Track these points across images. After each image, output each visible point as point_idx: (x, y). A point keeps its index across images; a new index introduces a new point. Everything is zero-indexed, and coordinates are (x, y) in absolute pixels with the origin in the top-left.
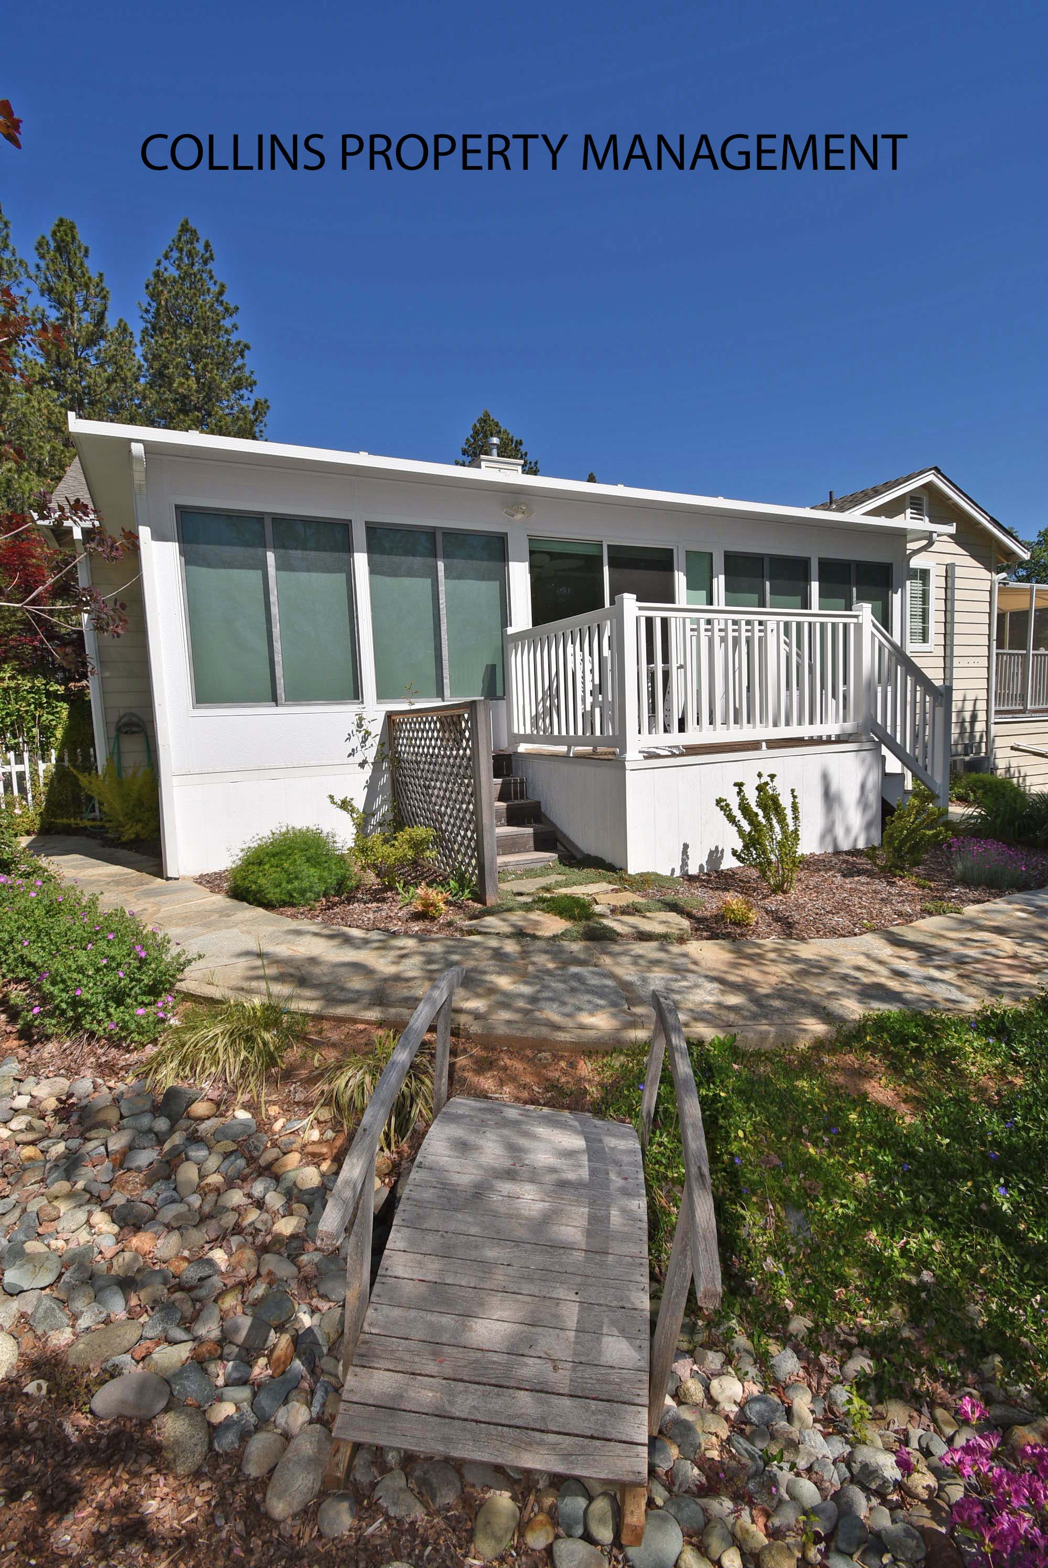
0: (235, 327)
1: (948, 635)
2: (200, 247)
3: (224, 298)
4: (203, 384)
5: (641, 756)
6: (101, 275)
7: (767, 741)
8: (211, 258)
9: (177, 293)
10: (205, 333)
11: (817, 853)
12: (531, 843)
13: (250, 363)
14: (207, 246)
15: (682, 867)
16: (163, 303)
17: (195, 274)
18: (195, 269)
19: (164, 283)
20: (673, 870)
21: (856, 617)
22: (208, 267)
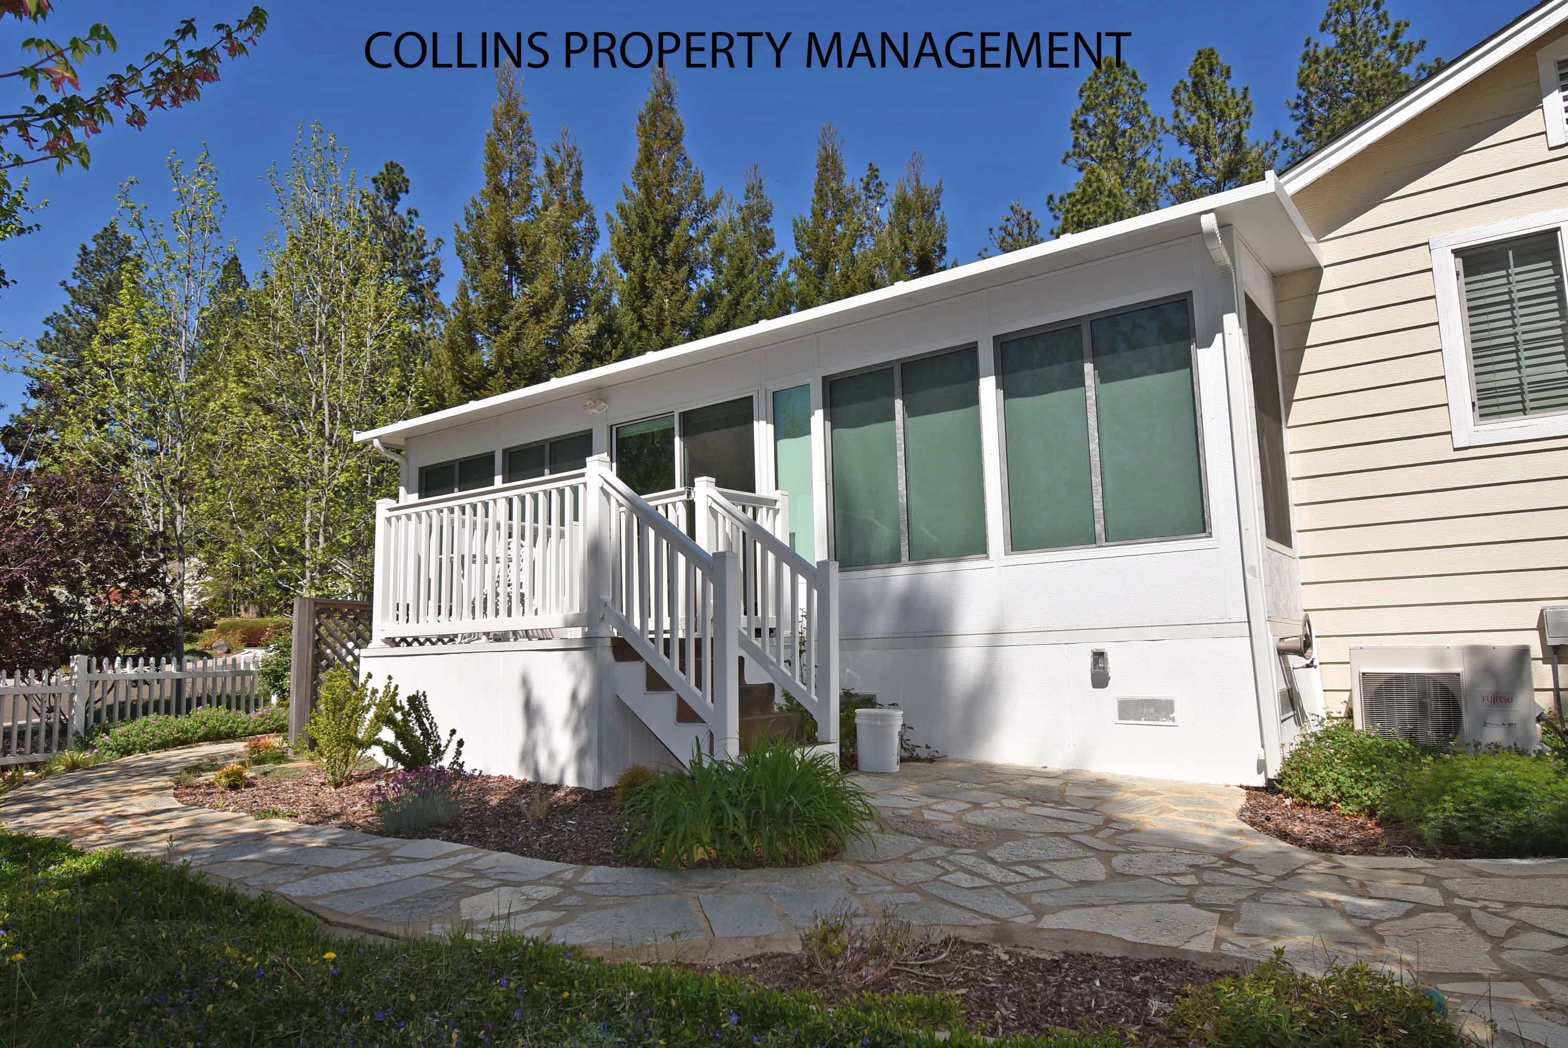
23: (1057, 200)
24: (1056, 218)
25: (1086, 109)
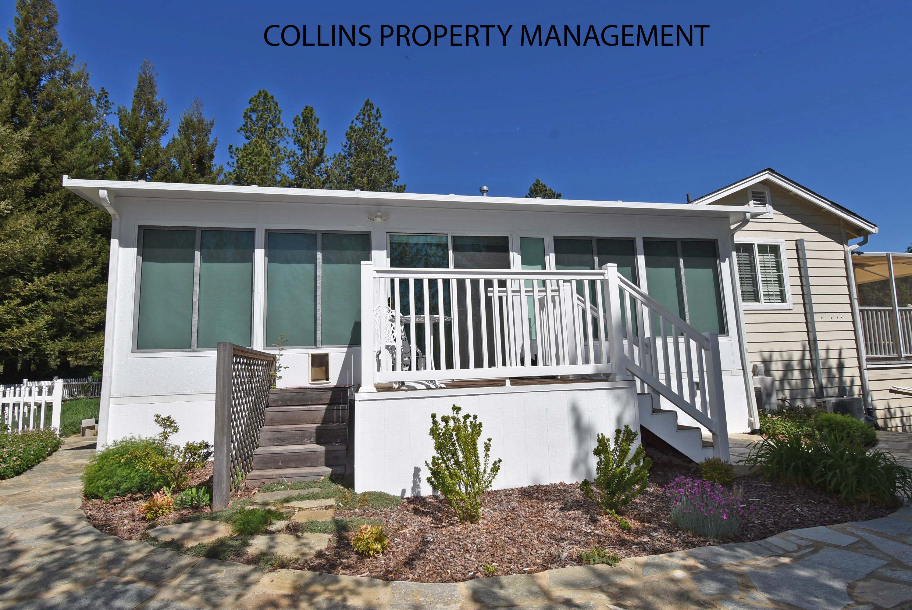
0: (390, 149)
1: (806, 295)
2: (374, 112)
3: (385, 136)
4: (371, 180)
5: (375, 390)
6: (324, 131)
7: (511, 378)
8: (380, 116)
9: (360, 136)
10: (374, 154)
11: (568, 482)
12: (323, 460)
13: (398, 167)
14: (378, 111)
15: (413, 489)
16: (353, 141)
17: (370, 126)
18: (371, 123)
19: (355, 131)
20: (404, 491)
21: (603, 274)
22: (378, 121)
23: (234, 149)
24: (232, 157)
25: (253, 110)
